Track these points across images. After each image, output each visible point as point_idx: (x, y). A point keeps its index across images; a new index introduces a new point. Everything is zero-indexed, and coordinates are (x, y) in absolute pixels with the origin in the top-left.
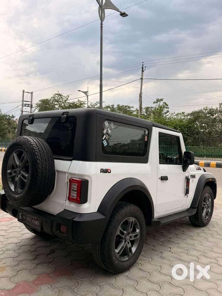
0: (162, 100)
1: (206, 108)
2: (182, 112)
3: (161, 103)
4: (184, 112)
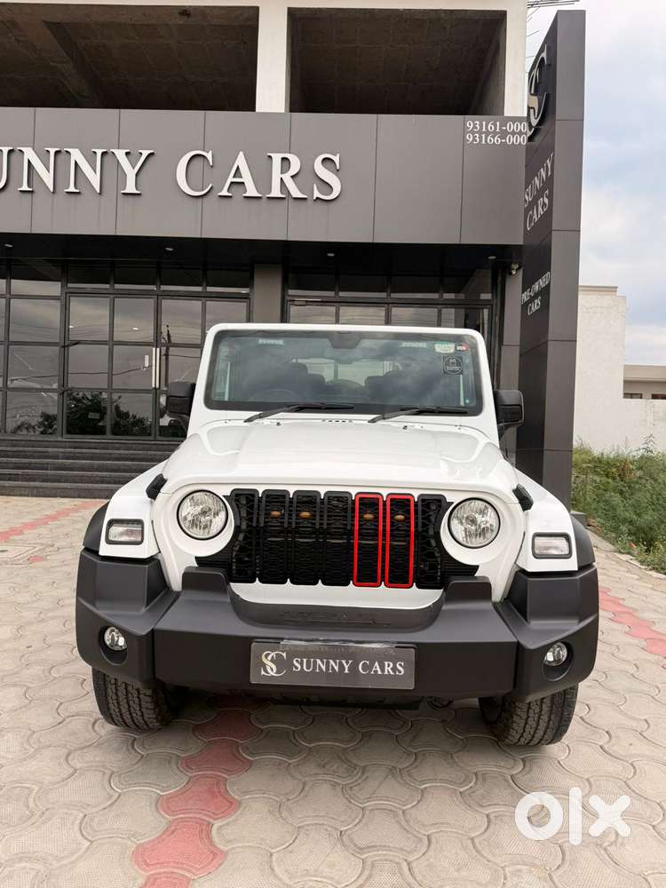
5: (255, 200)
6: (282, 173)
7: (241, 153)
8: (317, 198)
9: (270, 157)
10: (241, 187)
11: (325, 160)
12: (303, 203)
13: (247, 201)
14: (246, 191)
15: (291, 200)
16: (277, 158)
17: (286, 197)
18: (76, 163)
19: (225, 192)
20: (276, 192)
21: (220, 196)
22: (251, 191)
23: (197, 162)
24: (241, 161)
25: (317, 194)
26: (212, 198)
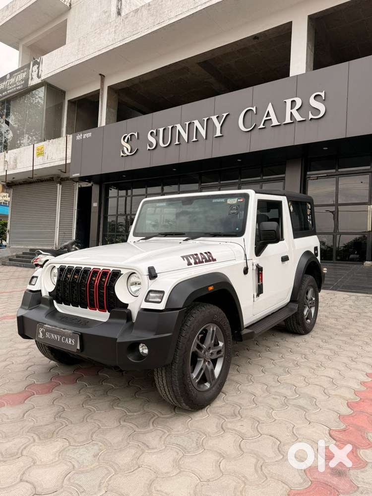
5: (277, 127)
6: (291, 109)
7: (270, 103)
8: (311, 119)
9: (285, 102)
10: (270, 121)
11: (316, 96)
12: (303, 123)
13: (261, 130)
14: (272, 123)
15: (297, 123)
16: (289, 102)
17: (293, 121)
18: (197, 127)
19: (262, 126)
20: (288, 120)
21: (260, 129)
22: (275, 122)
23: (249, 114)
24: (270, 108)
25: (311, 116)
26: (256, 130)
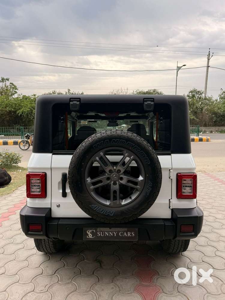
0: (8, 80)
1: (55, 91)
2: (34, 94)
3: (8, 83)
4: (35, 94)
